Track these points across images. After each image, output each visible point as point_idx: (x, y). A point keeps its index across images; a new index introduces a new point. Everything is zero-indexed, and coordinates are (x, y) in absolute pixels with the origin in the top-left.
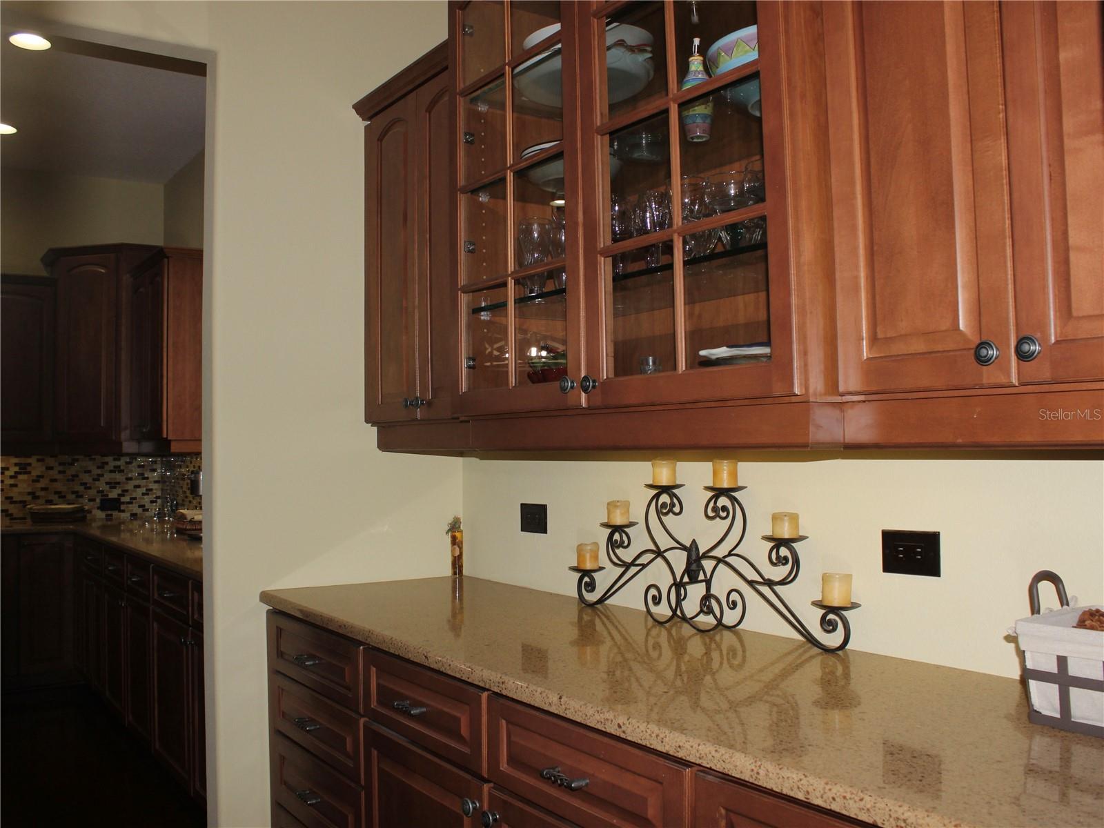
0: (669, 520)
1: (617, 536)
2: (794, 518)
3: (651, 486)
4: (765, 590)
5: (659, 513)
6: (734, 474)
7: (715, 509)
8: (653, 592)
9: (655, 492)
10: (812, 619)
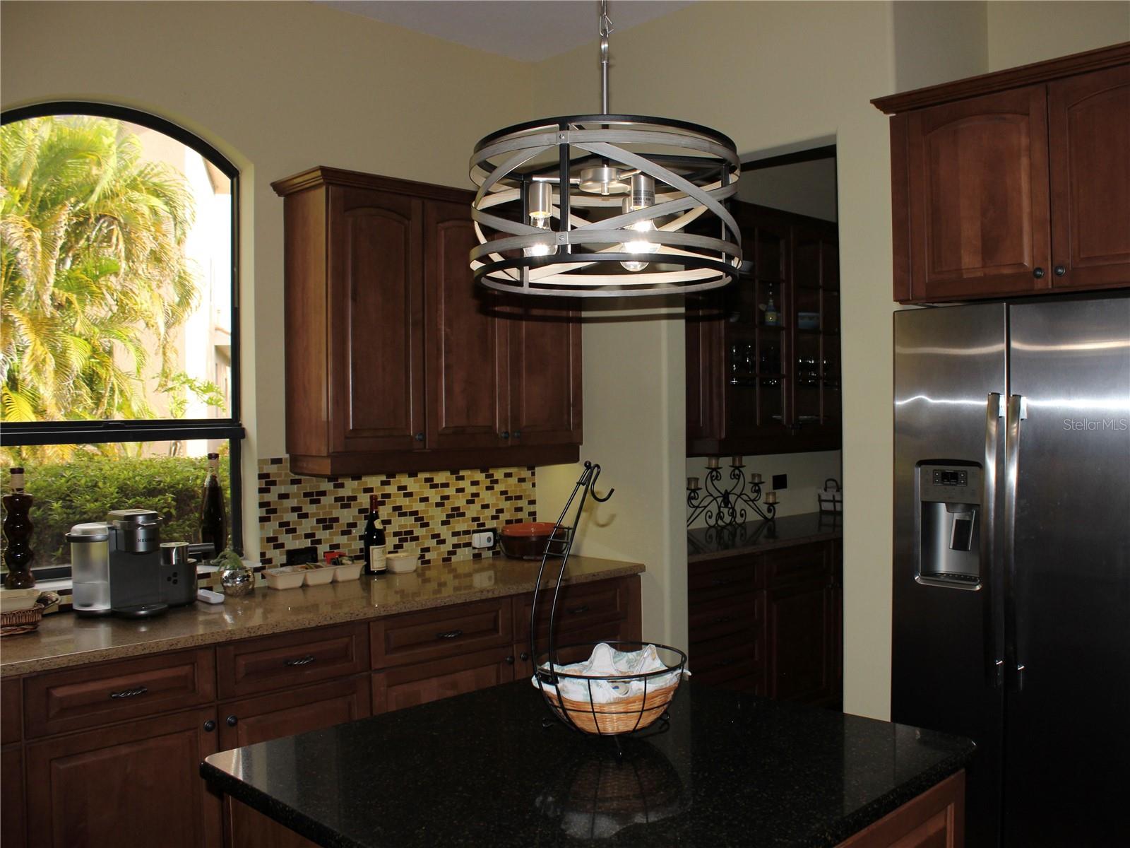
0: (715, 482)
1: (692, 495)
2: (760, 476)
3: (708, 468)
4: (751, 503)
5: (712, 480)
6: (741, 461)
7: (734, 475)
8: (709, 513)
9: (710, 470)
10: (764, 508)
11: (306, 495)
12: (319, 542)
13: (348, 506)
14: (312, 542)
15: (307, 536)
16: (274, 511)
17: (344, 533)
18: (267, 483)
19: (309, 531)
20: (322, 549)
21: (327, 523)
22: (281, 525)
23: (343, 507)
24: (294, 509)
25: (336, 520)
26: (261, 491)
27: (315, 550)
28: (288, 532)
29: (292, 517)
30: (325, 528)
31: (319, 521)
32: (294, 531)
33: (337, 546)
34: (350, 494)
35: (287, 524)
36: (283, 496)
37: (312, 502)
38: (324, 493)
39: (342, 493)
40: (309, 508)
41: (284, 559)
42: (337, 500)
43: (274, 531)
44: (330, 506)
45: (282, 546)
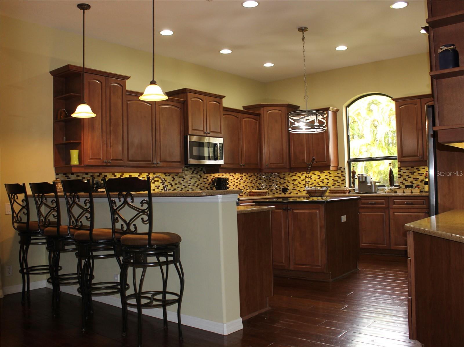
11: (410, 172)
12: (414, 184)
13: (422, 175)
14: (412, 184)
15: (411, 182)
16: (402, 176)
17: (420, 182)
18: (400, 170)
19: (411, 181)
20: (414, 186)
21: (416, 179)
22: (404, 179)
23: (420, 175)
24: (407, 176)
25: (418, 179)
26: (399, 171)
27: (413, 186)
28: (406, 181)
29: (407, 178)
30: (415, 180)
31: (414, 179)
32: (407, 181)
33: (419, 185)
34: (422, 173)
35: (405, 179)
36: (404, 173)
37: (412, 174)
38: (415, 172)
39: (420, 172)
40: (411, 175)
41: (404, 187)
42: (418, 174)
43: (402, 180)
44: (417, 175)
45: (404, 184)
